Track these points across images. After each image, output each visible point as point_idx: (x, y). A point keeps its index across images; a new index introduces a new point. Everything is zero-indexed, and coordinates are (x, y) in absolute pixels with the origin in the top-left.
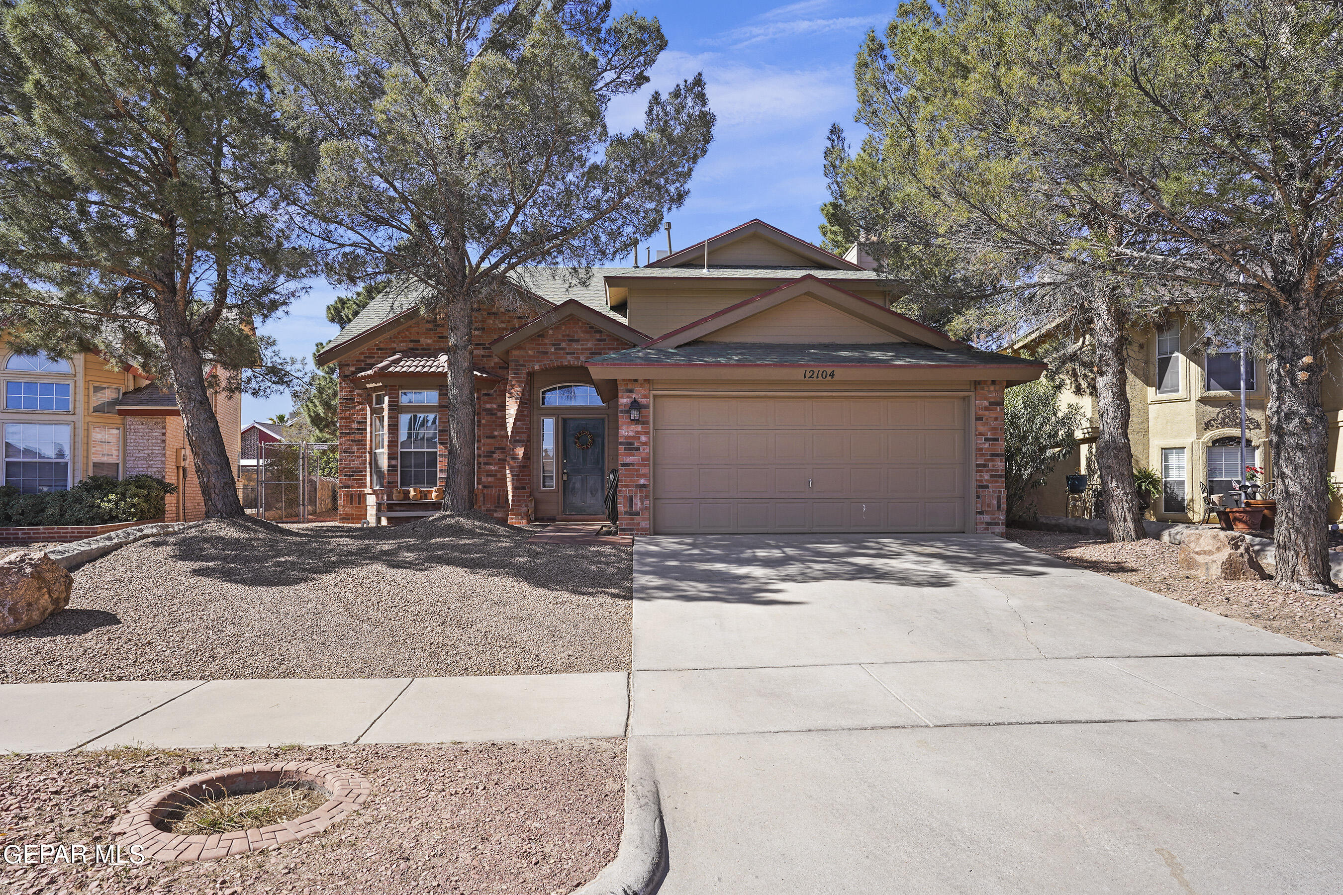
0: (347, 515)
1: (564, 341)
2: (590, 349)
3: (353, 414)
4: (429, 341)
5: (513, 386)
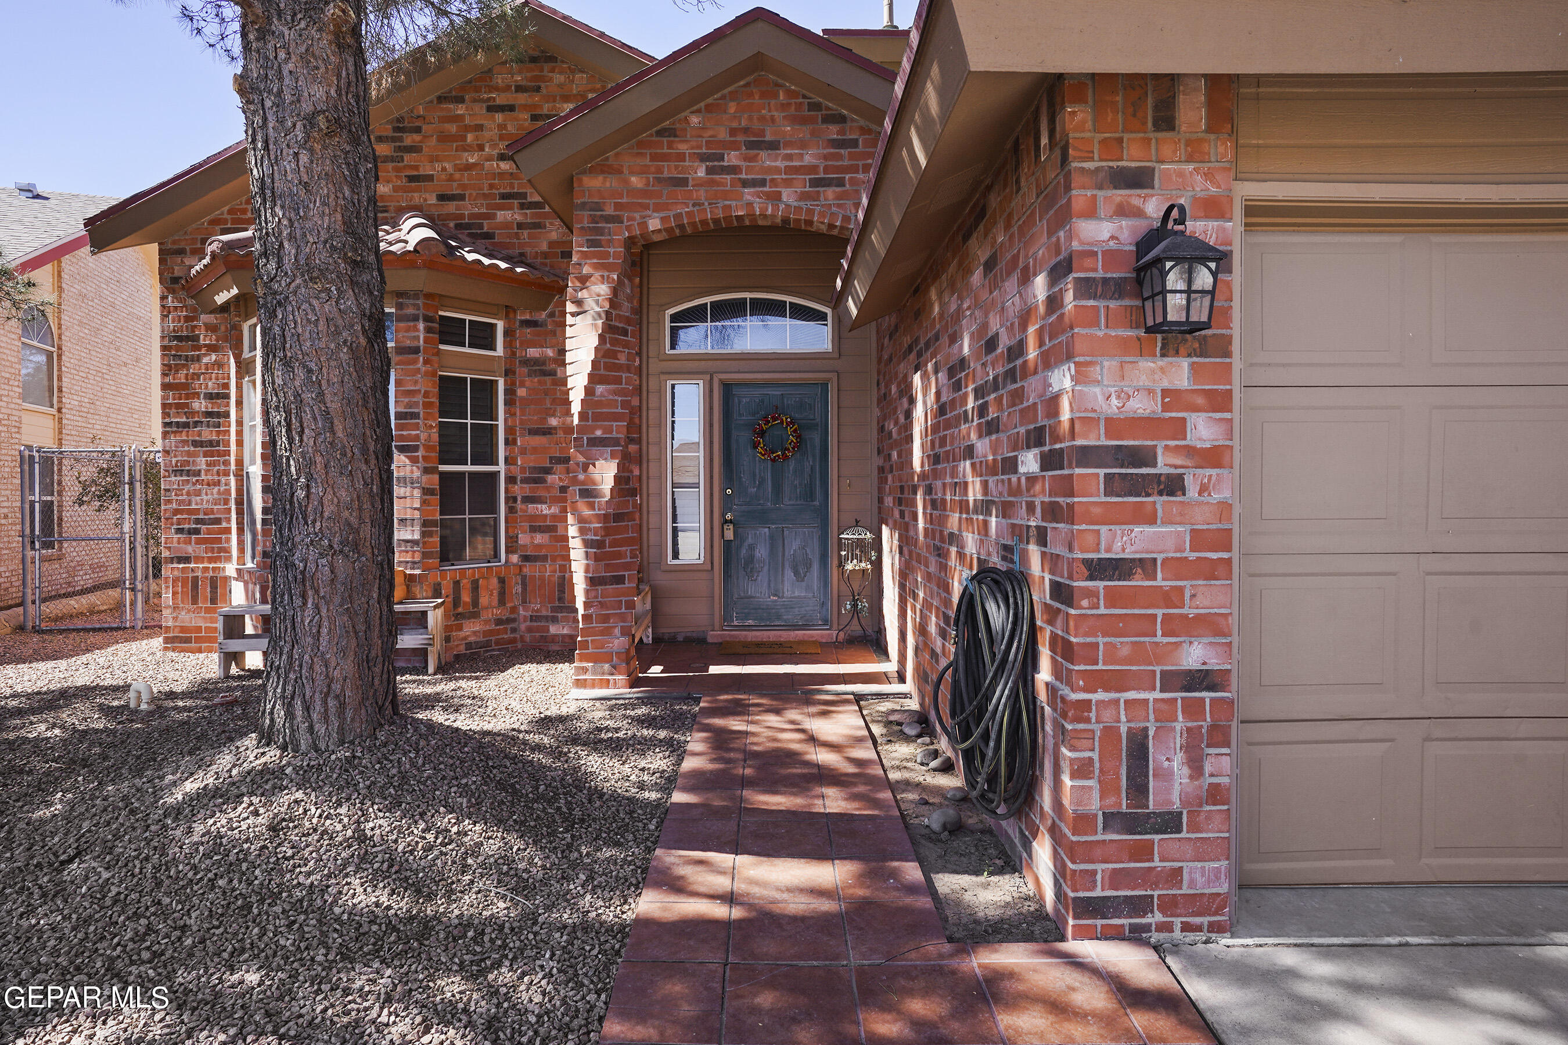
0: (183, 629)
1: (734, 146)
2: (813, 169)
3: (197, 376)
5: (584, 280)
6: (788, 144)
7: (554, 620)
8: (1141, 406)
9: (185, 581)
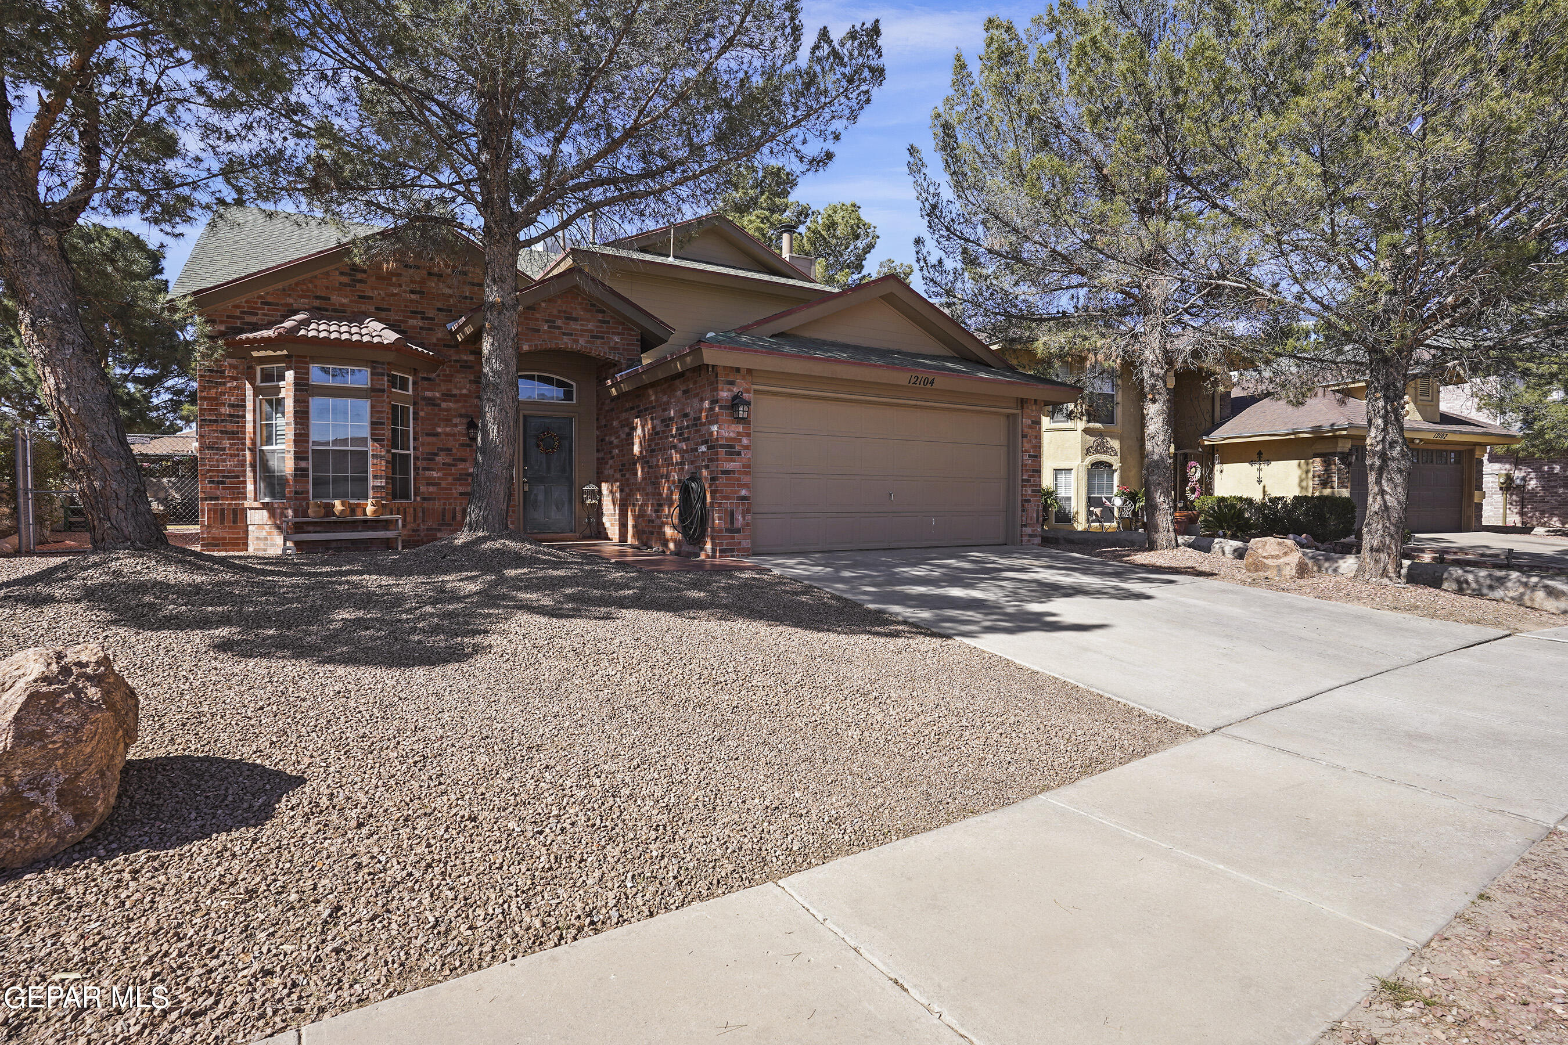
0: (214, 539)
1: (560, 318)
2: (592, 331)
3: (223, 393)
4: (344, 301)
6: (582, 320)
7: (440, 530)
8: (732, 435)
9: (215, 511)
